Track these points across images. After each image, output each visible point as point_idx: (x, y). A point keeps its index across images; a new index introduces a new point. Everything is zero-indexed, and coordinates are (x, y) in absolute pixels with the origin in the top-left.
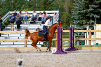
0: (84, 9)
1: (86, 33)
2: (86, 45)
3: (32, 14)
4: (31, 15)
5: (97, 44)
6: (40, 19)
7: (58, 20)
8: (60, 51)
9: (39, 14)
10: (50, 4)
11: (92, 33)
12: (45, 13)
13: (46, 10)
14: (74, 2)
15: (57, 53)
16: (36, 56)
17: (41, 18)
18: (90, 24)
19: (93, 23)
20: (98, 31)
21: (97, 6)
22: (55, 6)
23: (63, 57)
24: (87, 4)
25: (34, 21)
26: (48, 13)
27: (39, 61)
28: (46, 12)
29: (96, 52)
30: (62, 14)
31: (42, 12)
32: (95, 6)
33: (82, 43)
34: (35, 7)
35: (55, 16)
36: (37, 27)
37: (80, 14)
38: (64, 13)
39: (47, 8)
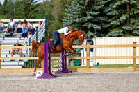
0: (79, 17)
1: (83, 49)
2: (82, 65)
3: (7, 23)
4: (6, 25)
5: (98, 64)
6: (19, 30)
7: (44, 31)
8: (48, 74)
9: (18, 23)
10: (32, 9)
11: (92, 50)
12: (26, 22)
13: (28, 18)
14: (66, 7)
15: (43, 77)
16: (14, 81)
17: (21, 29)
18: (88, 38)
19: (92, 36)
20: (99, 46)
21: (97, 13)
22: (40, 13)
23: (52, 82)
24: (84, 9)
25: (11, 33)
26: (31, 23)
27: (19, 88)
28: (28, 20)
29: (97, 75)
30: (49, 24)
31: (22, 20)
32: (94, 13)
33: (78, 63)
34: (12, 14)
35: (40, 27)
36: (15, 42)
37: (74, 23)
38: (53, 21)
39: (29, 16)
